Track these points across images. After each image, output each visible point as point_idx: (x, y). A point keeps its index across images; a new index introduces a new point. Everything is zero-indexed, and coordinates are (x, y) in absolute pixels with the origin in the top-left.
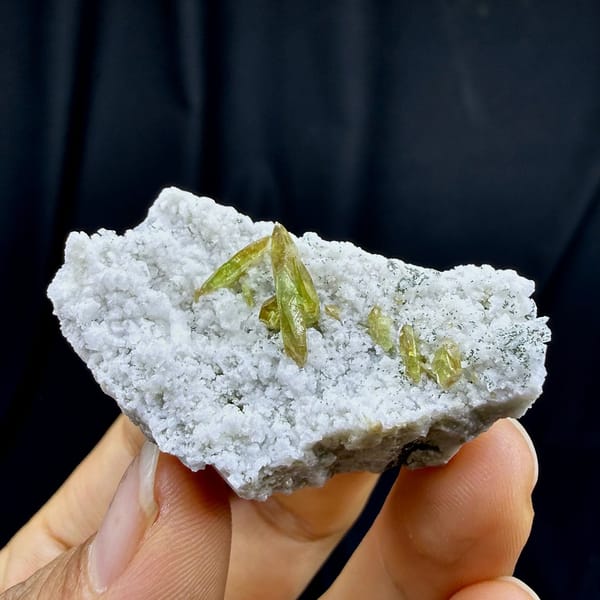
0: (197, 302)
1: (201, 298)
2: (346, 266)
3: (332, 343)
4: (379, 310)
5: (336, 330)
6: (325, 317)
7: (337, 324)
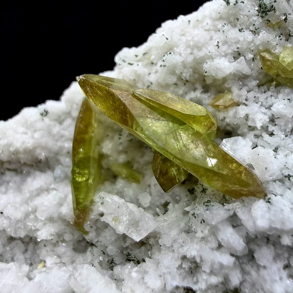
0: (87, 233)
1: (87, 226)
2: (189, 46)
3: (257, 132)
4: (268, 51)
5: (247, 117)
6: (221, 115)
7: (242, 111)
